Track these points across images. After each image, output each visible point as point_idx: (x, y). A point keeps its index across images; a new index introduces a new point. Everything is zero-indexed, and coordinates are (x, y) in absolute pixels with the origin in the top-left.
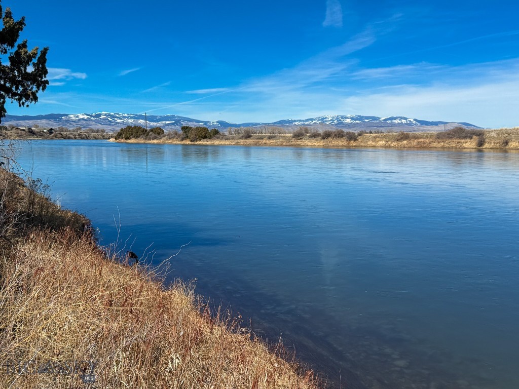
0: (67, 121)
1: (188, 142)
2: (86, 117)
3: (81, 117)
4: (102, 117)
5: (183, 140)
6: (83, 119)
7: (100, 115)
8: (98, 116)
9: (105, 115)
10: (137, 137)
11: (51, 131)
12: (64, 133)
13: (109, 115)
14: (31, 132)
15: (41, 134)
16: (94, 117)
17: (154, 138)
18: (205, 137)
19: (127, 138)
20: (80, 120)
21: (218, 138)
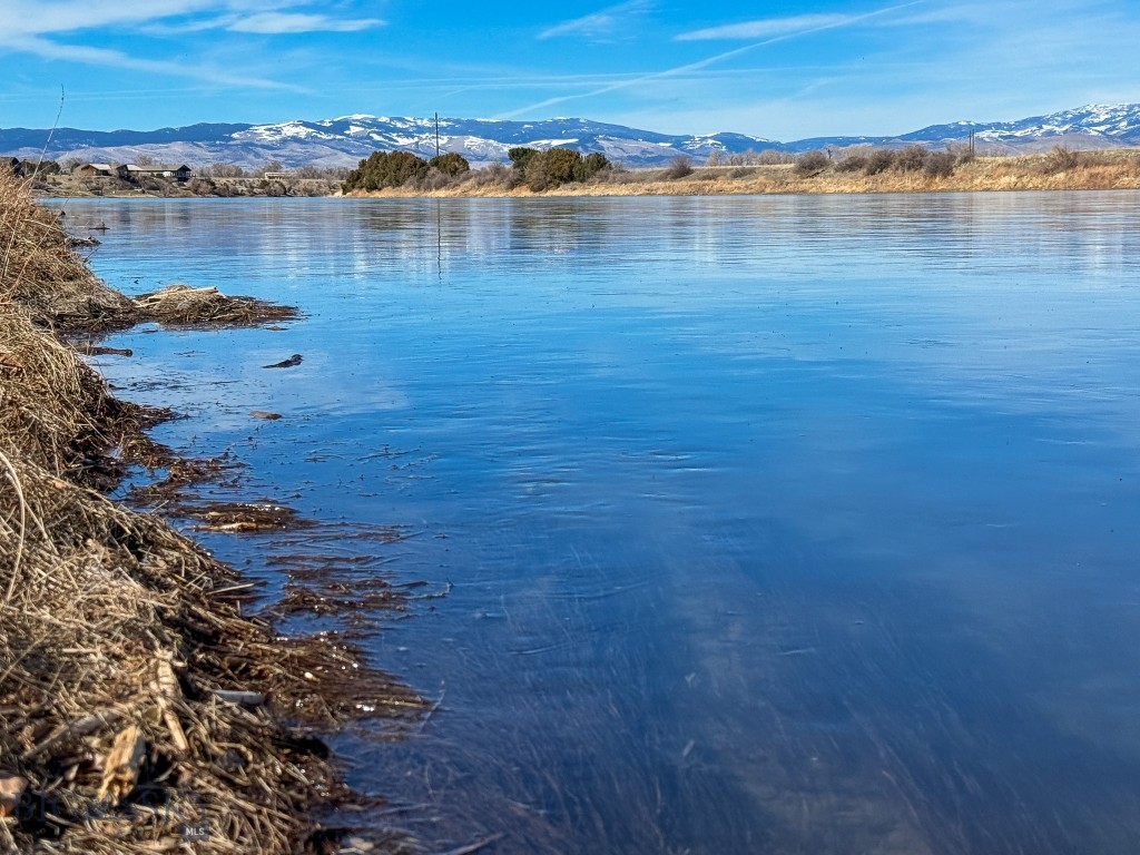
0: (248, 146)
1: (524, 192)
2: (303, 132)
3: (289, 131)
4: (354, 130)
5: (512, 186)
6: (295, 139)
7: (345, 125)
8: (340, 127)
9: (363, 123)
10: (397, 183)
11: (182, 174)
12: (220, 182)
13: (375, 124)
14: (127, 179)
15: (153, 184)
16: (327, 130)
17: (442, 184)
18: (570, 178)
19: (373, 187)
20: (284, 141)
21: (604, 179)
